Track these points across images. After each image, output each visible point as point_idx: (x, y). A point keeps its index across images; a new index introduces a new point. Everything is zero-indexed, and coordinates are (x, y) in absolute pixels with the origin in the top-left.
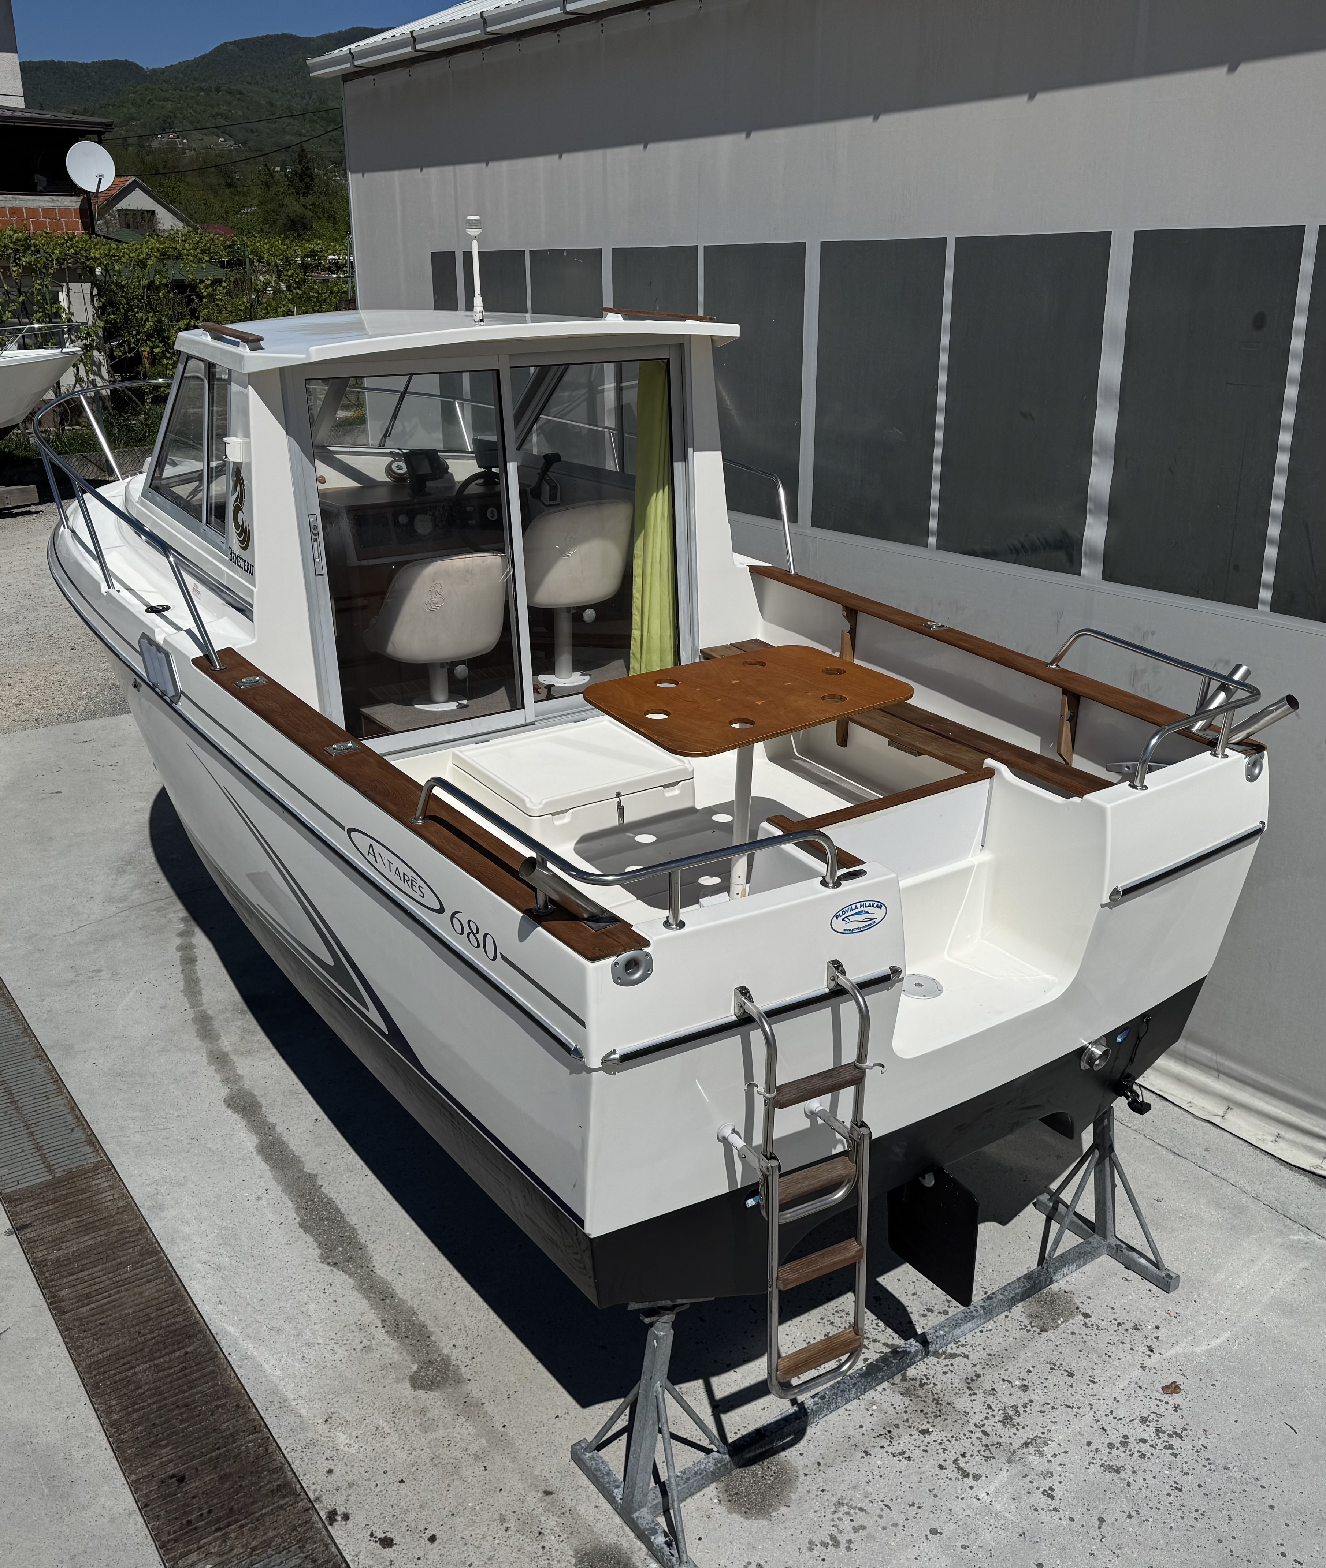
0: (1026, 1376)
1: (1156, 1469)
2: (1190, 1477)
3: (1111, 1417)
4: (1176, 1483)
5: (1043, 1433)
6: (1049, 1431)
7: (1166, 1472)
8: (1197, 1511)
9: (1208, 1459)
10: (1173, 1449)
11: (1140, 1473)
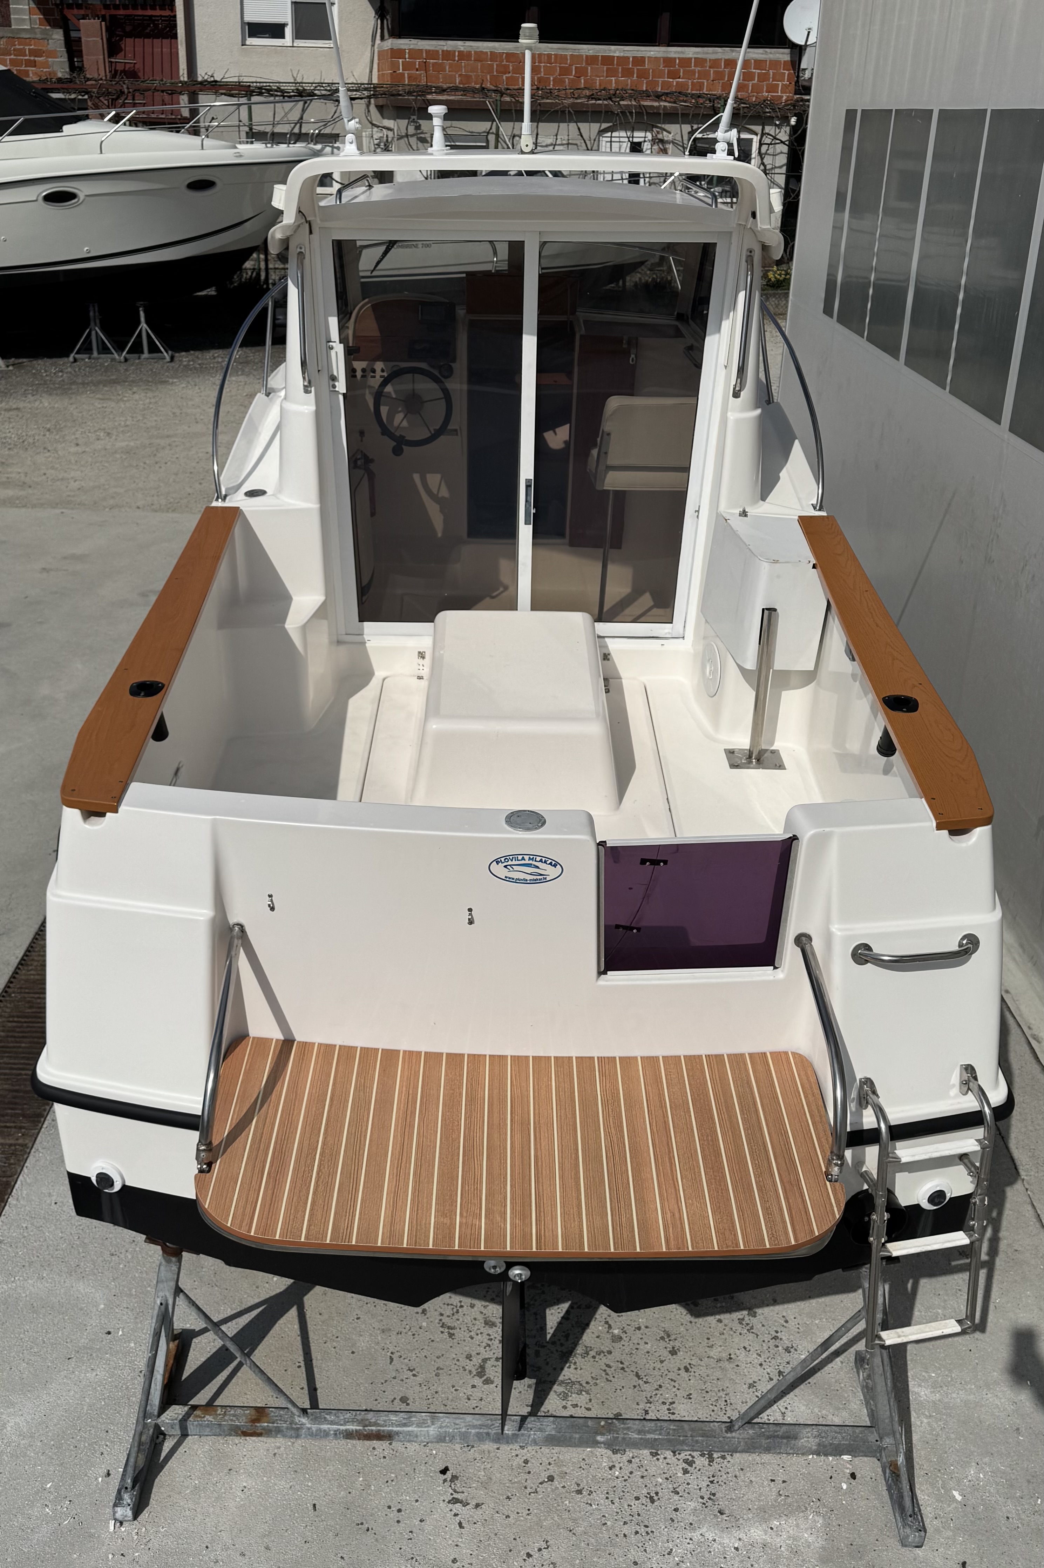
0: (630, 1330)
1: (652, 1470)
2: (676, 1497)
3: (667, 1406)
4: (657, 1494)
5: (587, 1383)
6: (596, 1384)
7: (660, 1480)
8: (646, 1526)
9: (714, 1495)
10: (691, 1466)
11: (634, 1466)
